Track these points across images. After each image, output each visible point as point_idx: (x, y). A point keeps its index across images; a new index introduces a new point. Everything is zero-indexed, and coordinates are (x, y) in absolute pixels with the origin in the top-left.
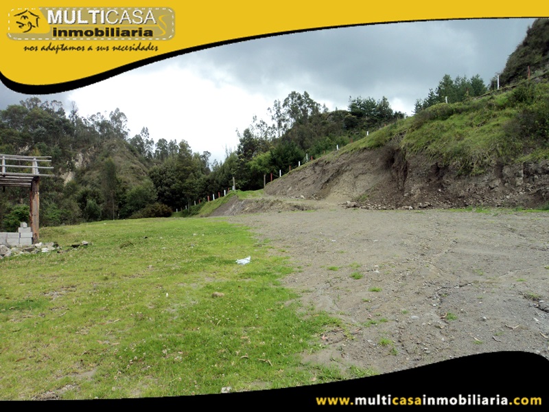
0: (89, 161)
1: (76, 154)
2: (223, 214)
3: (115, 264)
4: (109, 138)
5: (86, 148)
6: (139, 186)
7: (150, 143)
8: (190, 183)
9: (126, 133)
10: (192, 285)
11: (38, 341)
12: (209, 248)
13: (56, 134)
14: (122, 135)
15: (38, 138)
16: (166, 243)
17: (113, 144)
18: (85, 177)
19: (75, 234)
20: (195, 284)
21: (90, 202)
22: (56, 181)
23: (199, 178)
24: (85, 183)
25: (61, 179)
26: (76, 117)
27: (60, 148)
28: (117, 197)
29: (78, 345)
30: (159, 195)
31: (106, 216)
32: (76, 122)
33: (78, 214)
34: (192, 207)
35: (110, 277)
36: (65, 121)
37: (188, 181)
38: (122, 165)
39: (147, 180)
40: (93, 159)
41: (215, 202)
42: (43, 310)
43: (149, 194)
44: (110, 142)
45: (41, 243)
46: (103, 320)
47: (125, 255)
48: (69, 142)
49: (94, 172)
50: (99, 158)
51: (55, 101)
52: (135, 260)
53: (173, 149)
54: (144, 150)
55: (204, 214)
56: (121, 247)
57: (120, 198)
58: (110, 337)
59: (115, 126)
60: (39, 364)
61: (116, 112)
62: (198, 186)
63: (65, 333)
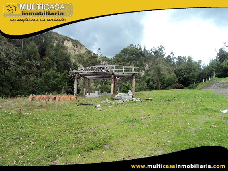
0: (150, 67)
1: (145, 64)
2: (209, 89)
3: (163, 108)
4: (158, 57)
5: (149, 62)
6: (170, 76)
7: (174, 58)
8: (193, 75)
9: (165, 55)
10: (199, 121)
11: (139, 135)
12: (204, 104)
13: (139, 57)
14: (163, 55)
15: (133, 59)
16: (184, 101)
17: (159, 60)
18: (149, 73)
19: (146, 95)
20: (200, 120)
21: (151, 83)
22: (138, 75)
23: (196, 72)
24: (149, 75)
25: (140, 74)
26: (146, 50)
27: (140, 62)
28: (161, 81)
29: (154, 139)
30: (178, 80)
31: (156, 88)
32: (146, 52)
33: (146, 87)
34: (193, 85)
35: (162, 113)
36: (142, 52)
37: (191, 74)
38: (163, 68)
39: (173, 74)
40: (152, 66)
41: (205, 83)
42: (140, 123)
43: (174, 79)
44: (158, 59)
45: (135, 98)
46: (162, 131)
47: (167, 105)
48: (143, 60)
49: (152, 71)
50: (154, 65)
51: (138, 45)
52: (171, 107)
53: (184, 60)
54: (171, 61)
55: (199, 88)
56: (165, 101)
57: (162, 81)
58: (166, 138)
59: (160, 52)
60: (141, 145)
61: (160, 47)
62: (196, 76)
63: (149, 134)
